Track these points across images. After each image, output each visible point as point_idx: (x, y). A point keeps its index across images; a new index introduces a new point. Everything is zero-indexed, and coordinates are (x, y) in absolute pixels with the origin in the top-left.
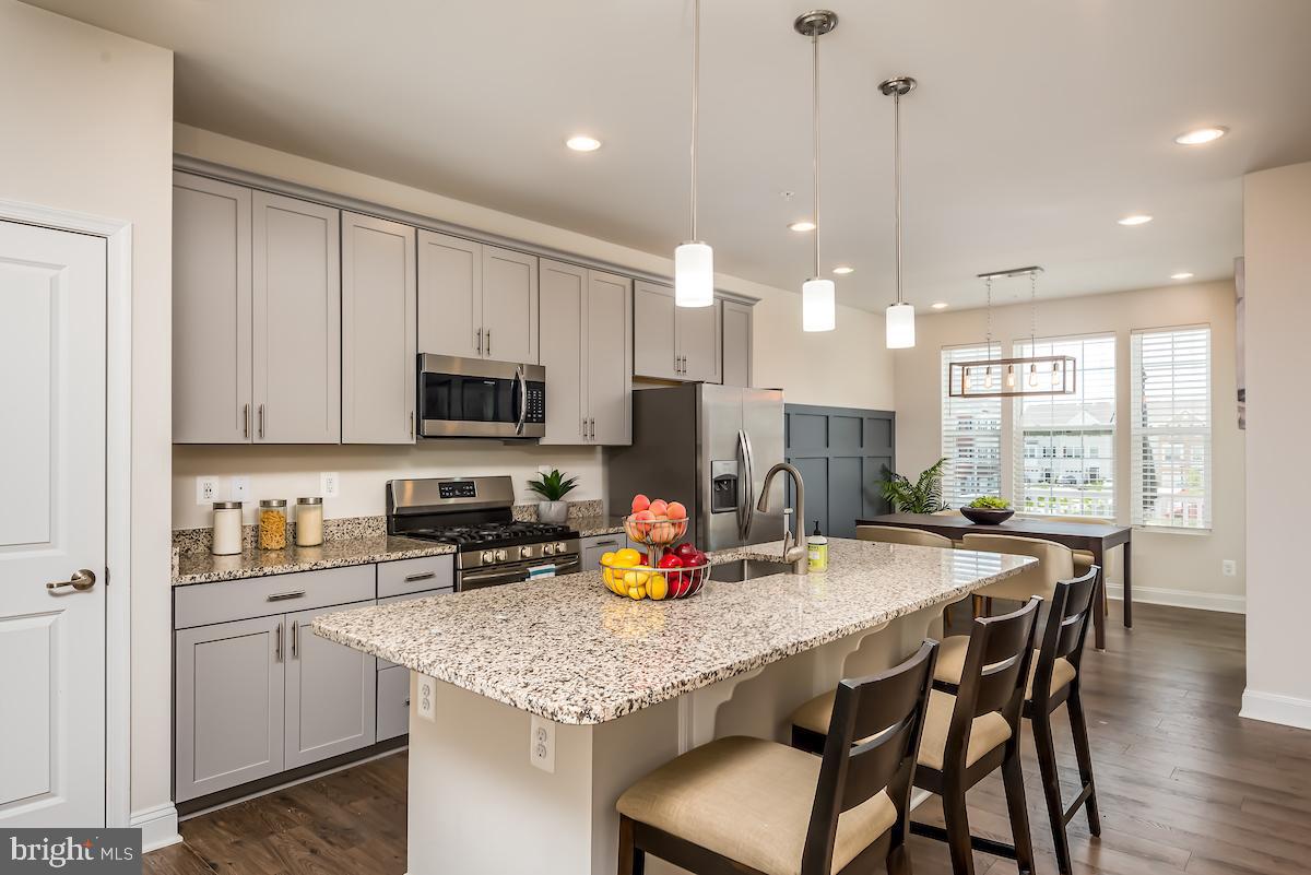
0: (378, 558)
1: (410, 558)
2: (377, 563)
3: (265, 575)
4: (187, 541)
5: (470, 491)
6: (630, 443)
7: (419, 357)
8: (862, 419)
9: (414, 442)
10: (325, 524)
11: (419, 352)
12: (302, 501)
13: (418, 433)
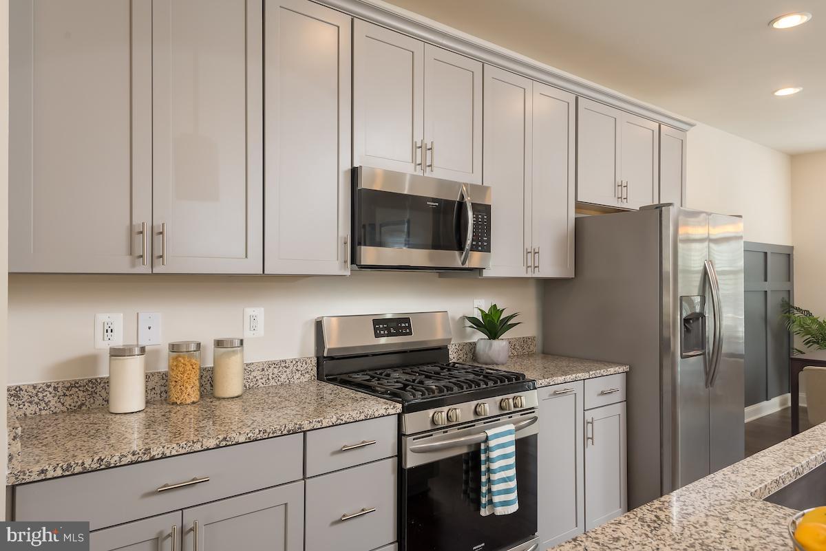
0: (306, 427)
1: (346, 423)
2: (305, 432)
3: (152, 459)
4: (81, 394)
5: (406, 327)
6: (574, 276)
7: (354, 173)
8: (766, 253)
9: (348, 273)
10: (247, 368)
11: (355, 165)
12: (219, 344)
13: (353, 262)
